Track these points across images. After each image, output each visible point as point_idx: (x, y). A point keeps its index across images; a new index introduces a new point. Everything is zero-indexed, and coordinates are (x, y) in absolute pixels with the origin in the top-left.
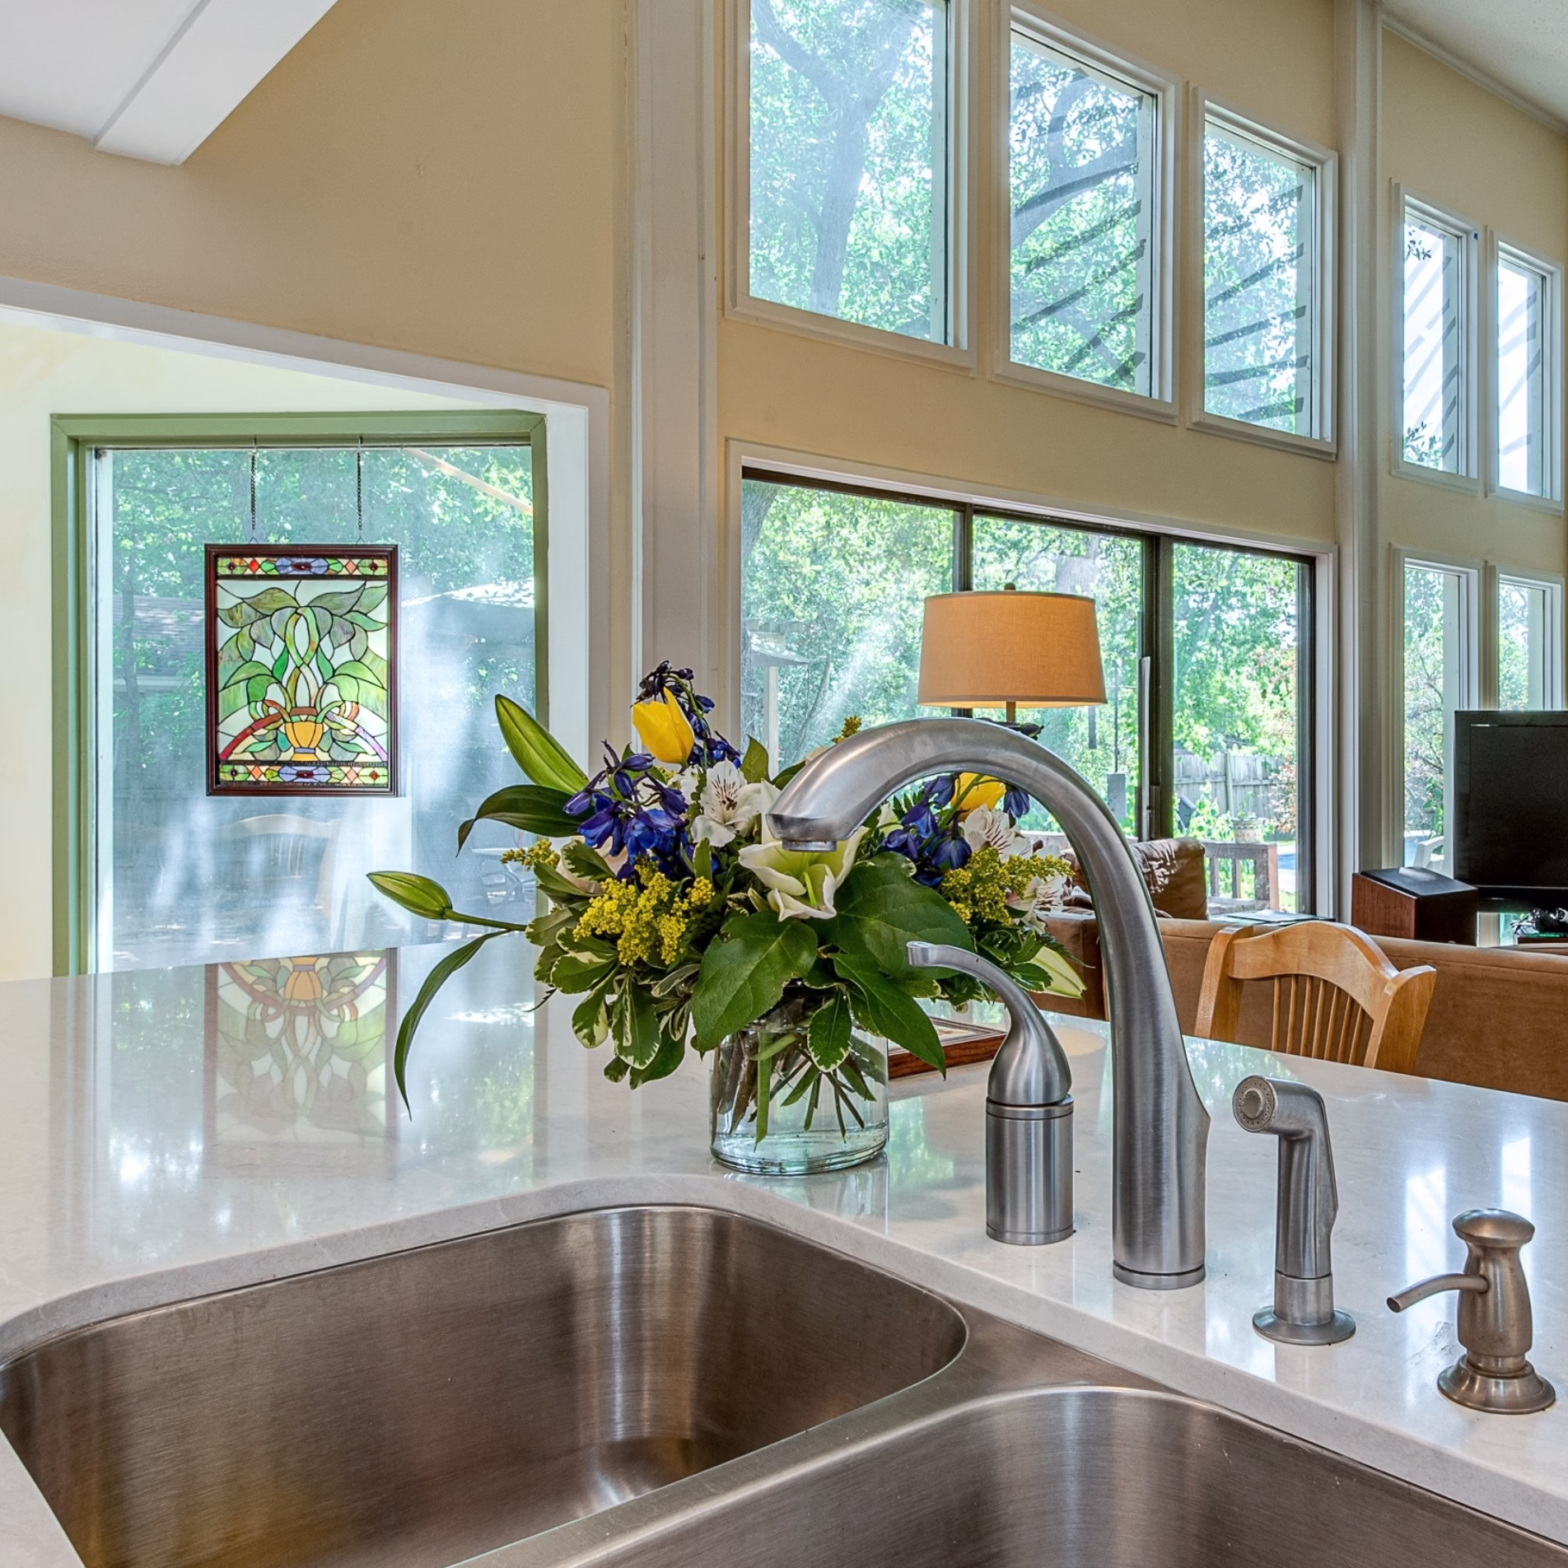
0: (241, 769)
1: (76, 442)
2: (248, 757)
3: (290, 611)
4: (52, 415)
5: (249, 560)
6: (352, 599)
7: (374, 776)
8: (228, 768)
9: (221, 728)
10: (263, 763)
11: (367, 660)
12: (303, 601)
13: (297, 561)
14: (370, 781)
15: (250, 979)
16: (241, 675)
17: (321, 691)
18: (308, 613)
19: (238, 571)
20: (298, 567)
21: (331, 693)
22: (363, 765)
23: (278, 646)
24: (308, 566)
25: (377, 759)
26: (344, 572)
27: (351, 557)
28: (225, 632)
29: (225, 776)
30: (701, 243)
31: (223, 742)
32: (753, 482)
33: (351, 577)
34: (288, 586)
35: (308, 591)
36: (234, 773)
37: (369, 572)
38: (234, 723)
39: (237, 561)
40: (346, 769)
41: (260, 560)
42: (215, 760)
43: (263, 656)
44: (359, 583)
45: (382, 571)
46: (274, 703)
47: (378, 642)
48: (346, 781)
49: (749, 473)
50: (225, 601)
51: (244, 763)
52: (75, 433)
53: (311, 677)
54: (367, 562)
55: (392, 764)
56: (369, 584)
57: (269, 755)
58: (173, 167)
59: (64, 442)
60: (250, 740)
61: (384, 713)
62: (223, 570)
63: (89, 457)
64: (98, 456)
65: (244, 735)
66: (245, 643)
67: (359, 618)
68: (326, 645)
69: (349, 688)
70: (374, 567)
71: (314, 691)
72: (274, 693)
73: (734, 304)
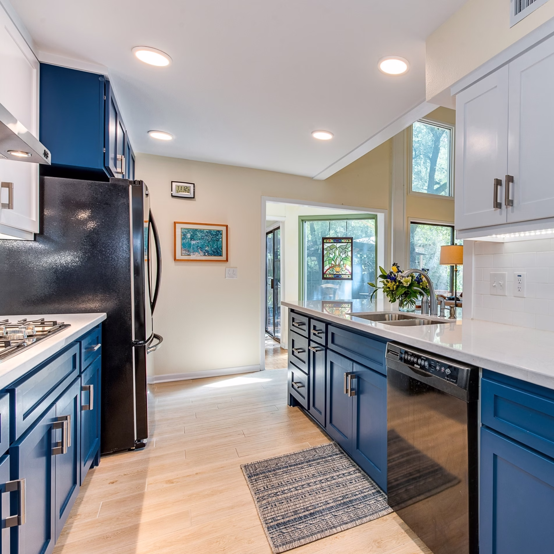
0: (327, 275)
1: (302, 220)
2: (329, 273)
3: (335, 248)
4: (299, 216)
5: (329, 240)
6: (345, 246)
7: (349, 276)
8: (325, 275)
9: (325, 268)
10: (331, 274)
11: (348, 257)
12: (338, 247)
13: (337, 240)
14: (348, 277)
15: (329, 311)
16: (328, 259)
17: (340, 262)
18: (338, 249)
19: (327, 242)
20: (337, 241)
21: (342, 263)
22: (347, 275)
23: (334, 254)
24: (338, 241)
25: (349, 274)
26: (344, 242)
27: (345, 239)
28: (325, 252)
29: (325, 276)
30: (404, 183)
31: (325, 271)
32: (412, 224)
33: (345, 243)
34: (335, 244)
35: (338, 245)
36: (326, 276)
37: (348, 242)
38: (326, 268)
39: (327, 240)
40: (344, 275)
41: (331, 240)
42: (323, 274)
43: (331, 256)
44: (346, 244)
45: (350, 242)
46: (333, 264)
47: (350, 254)
48: (344, 277)
49: (412, 223)
50: (325, 247)
51: (328, 274)
52: (303, 219)
53: (339, 260)
54: (348, 240)
55: (352, 274)
56: (348, 244)
57: (332, 273)
58: (323, 180)
59: (301, 220)
60: (329, 270)
61: (350, 266)
62: (325, 242)
63: (304, 222)
64: (305, 222)
65: (328, 269)
66: (328, 254)
67: (347, 250)
68: (341, 254)
69: (345, 262)
70: (349, 241)
71: (339, 262)
72: (333, 262)
73: (409, 193)
